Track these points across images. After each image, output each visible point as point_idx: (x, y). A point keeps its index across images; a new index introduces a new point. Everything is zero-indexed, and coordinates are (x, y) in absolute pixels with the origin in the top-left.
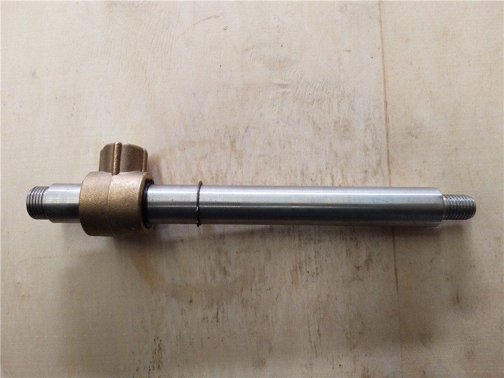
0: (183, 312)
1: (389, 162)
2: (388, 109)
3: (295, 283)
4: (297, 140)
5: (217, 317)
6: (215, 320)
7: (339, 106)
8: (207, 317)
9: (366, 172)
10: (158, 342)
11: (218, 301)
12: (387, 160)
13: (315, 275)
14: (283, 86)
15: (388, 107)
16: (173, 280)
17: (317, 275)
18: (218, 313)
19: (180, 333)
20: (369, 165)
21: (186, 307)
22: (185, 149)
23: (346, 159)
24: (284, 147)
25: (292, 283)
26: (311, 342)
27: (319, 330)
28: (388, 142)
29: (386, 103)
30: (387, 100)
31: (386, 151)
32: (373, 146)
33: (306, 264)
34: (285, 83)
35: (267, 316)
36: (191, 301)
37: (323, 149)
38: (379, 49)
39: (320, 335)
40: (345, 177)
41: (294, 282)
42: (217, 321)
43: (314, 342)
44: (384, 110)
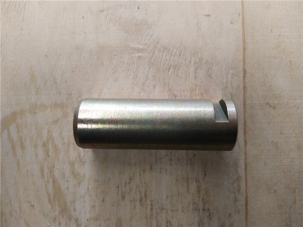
2: (246, 78)
7: (196, 73)
14: (139, 50)
15: (247, 75)
22: (36, 113)
29: (245, 71)
30: (246, 68)
34: (141, 47)
38: (239, 14)
44: (242, 78)
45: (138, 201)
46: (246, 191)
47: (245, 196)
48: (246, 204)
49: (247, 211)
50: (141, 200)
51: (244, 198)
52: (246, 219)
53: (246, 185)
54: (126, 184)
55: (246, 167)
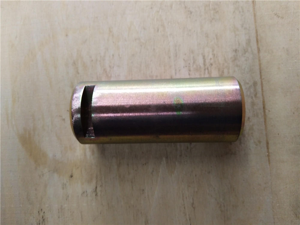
0: (64, 186)
1: (257, 41)
4: (169, 24)
5: (96, 191)
6: (94, 194)
8: (86, 191)
9: (236, 51)
10: (42, 214)
11: (97, 176)
12: (255, 39)
16: (55, 156)
18: (96, 188)
19: (62, 206)
20: (239, 44)
21: (67, 182)
23: (217, 39)
24: (158, 31)
26: (185, 215)
27: (193, 204)
28: (255, 22)
31: (254, 31)
32: (242, 26)
35: (143, 190)
36: (72, 176)
37: (194, 31)
39: (194, 208)
40: (216, 56)
42: (96, 195)
43: (189, 215)
46: (263, 95)
47: (262, 99)
48: (264, 108)
49: (265, 114)
51: (262, 101)
52: (265, 122)
53: (262, 89)
55: (261, 73)
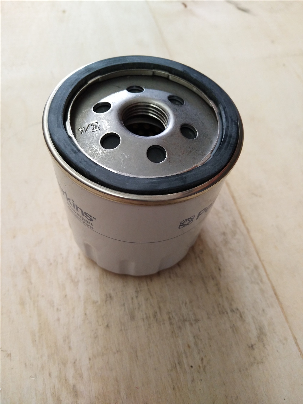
3: (178, 388)
13: (202, 369)
17: (204, 369)
25: (174, 389)
33: (187, 357)
41: (176, 387)
45: (152, 318)
50: (155, 316)
54: (132, 298)
